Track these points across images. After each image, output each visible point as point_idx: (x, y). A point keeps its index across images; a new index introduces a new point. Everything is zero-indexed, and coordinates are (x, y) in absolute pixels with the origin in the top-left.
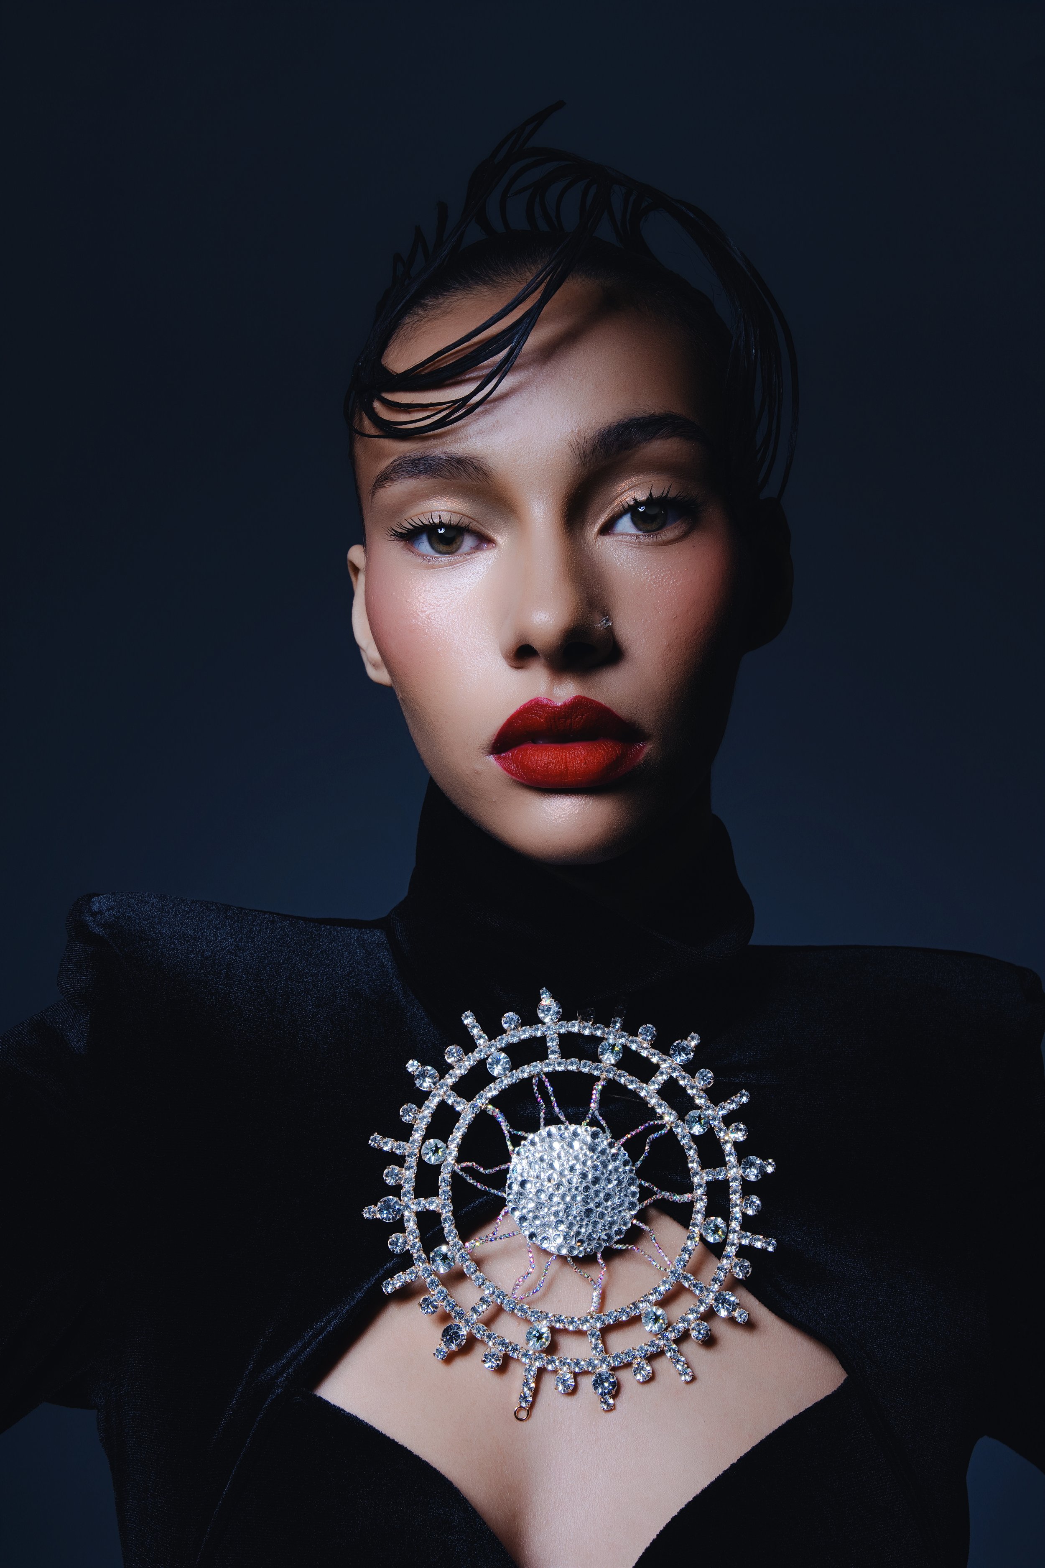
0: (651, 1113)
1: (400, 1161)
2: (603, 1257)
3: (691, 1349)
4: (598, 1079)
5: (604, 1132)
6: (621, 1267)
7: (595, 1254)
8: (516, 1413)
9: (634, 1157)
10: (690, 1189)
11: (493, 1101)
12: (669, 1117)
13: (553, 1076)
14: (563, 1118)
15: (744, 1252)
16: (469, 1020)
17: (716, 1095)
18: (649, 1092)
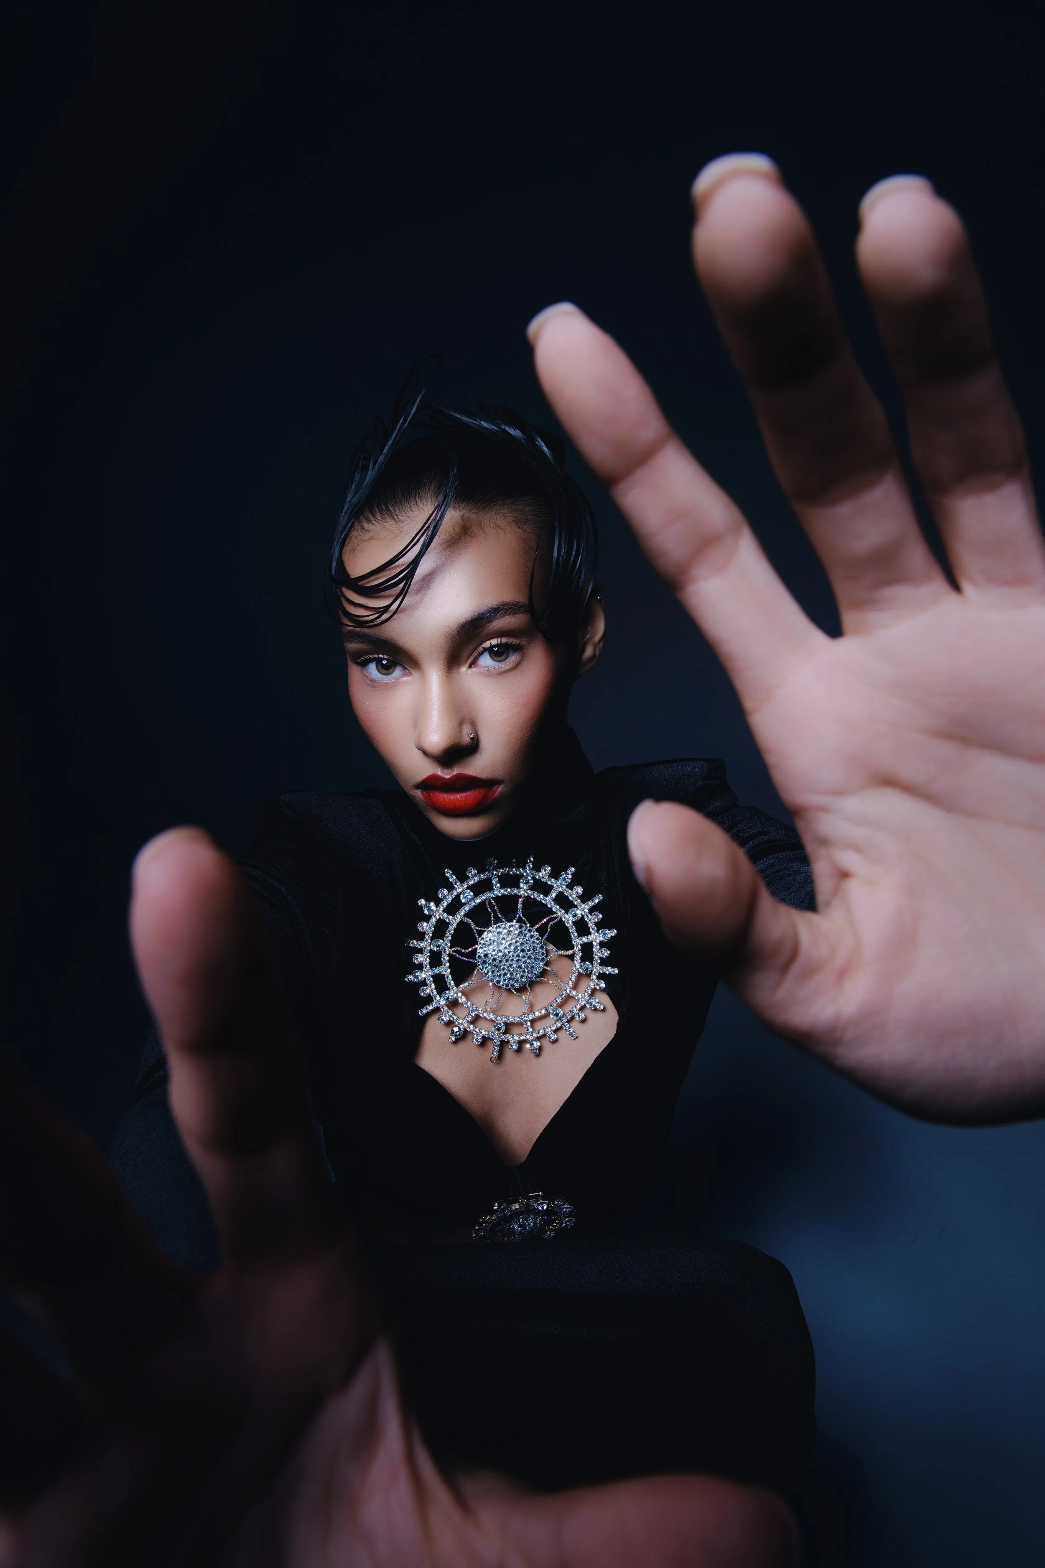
0: (550, 912)
1: (421, 951)
2: (529, 986)
3: (575, 1025)
4: (520, 897)
5: (526, 924)
6: (539, 989)
7: (525, 985)
8: (491, 1058)
9: (542, 935)
10: (572, 947)
11: (466, 915)
12: (560, 913)
13: (496, 898)
14: (503, 920)
15: (601, 976)
16: (448, 873)
17: (584, 898)
18: (548, 901)
